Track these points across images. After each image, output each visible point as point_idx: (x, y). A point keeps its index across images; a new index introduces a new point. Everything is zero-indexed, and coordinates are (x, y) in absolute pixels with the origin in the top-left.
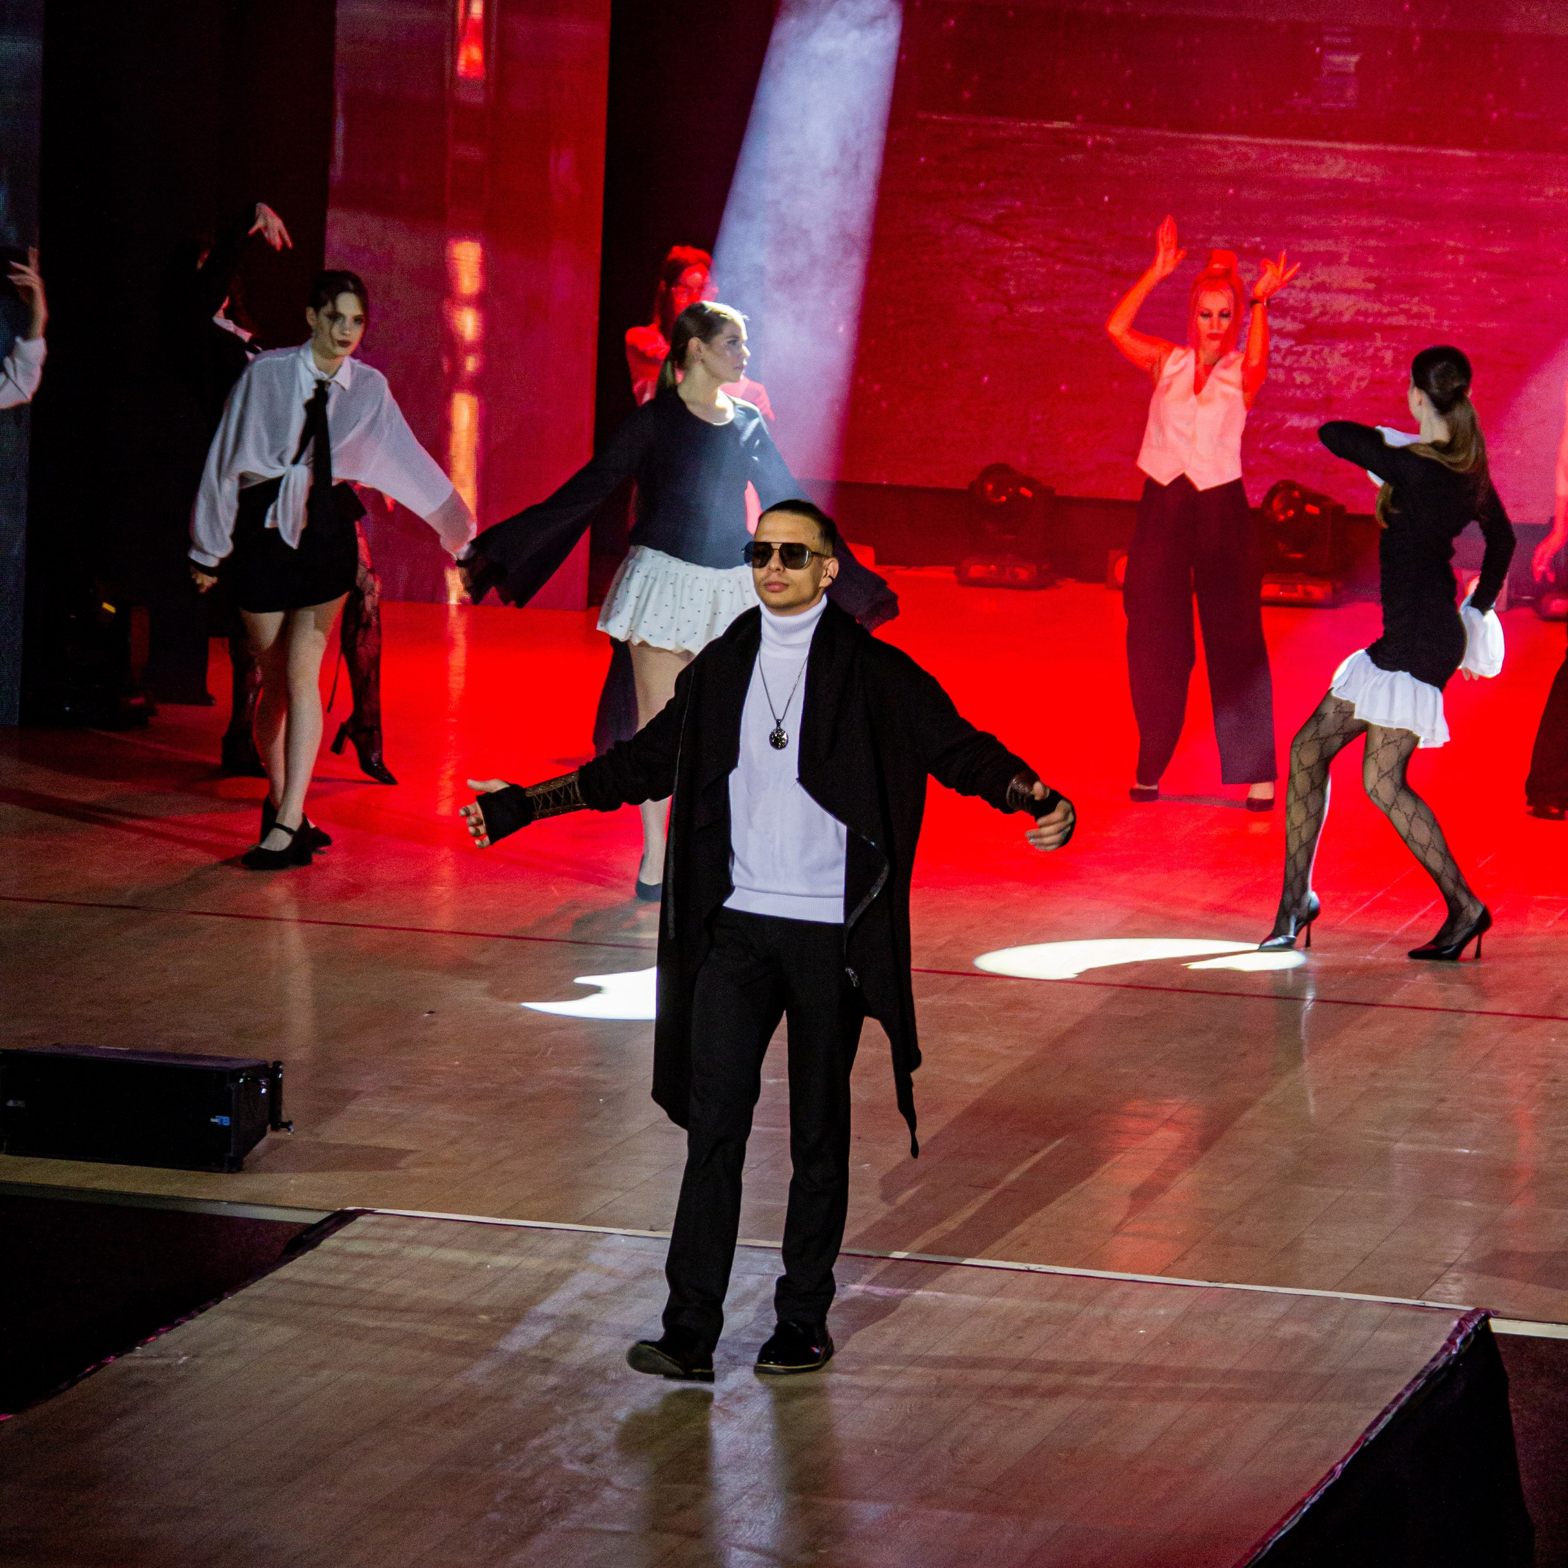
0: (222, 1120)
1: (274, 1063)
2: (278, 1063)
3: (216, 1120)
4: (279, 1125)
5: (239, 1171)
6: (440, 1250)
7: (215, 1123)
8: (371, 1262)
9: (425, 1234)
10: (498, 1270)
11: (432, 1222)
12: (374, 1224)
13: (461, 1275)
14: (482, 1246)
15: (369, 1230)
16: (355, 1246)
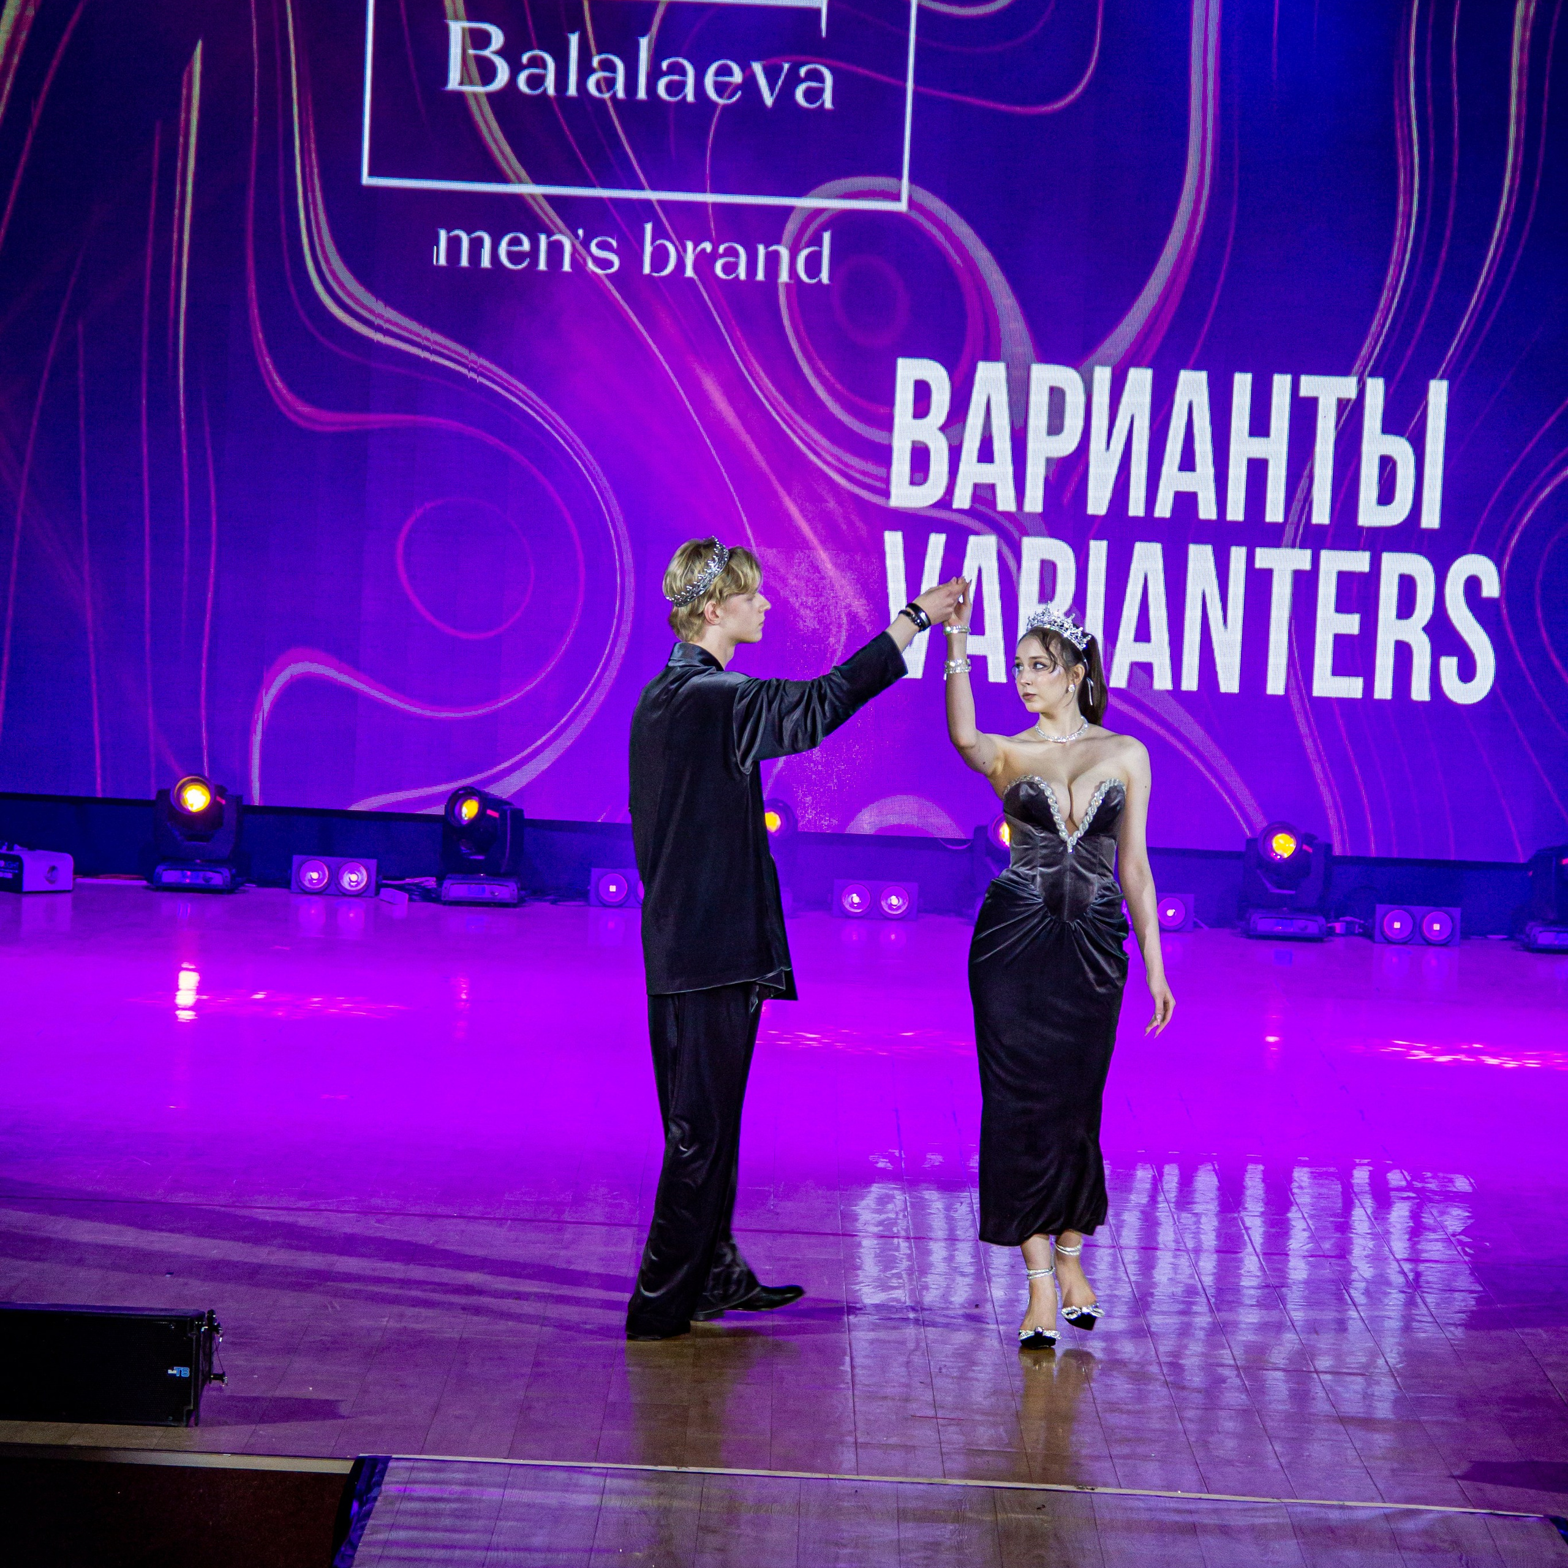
0: (180, 1371)
1: (209, 1312)
2: (212, 1312)
3: (175, 1372)
4: (208, 1376)
5: (196, 1425)
6: (508, 1491)
7: (175, 1375)
8: (454, 1506)
9: (474, 1476)
10: (586, 1508)
11: (466, 1465)
12: (412, 1469)
13: (558, 1515)
14: (545, 1487)
15: (415, 1475)
16: (420, 1490)
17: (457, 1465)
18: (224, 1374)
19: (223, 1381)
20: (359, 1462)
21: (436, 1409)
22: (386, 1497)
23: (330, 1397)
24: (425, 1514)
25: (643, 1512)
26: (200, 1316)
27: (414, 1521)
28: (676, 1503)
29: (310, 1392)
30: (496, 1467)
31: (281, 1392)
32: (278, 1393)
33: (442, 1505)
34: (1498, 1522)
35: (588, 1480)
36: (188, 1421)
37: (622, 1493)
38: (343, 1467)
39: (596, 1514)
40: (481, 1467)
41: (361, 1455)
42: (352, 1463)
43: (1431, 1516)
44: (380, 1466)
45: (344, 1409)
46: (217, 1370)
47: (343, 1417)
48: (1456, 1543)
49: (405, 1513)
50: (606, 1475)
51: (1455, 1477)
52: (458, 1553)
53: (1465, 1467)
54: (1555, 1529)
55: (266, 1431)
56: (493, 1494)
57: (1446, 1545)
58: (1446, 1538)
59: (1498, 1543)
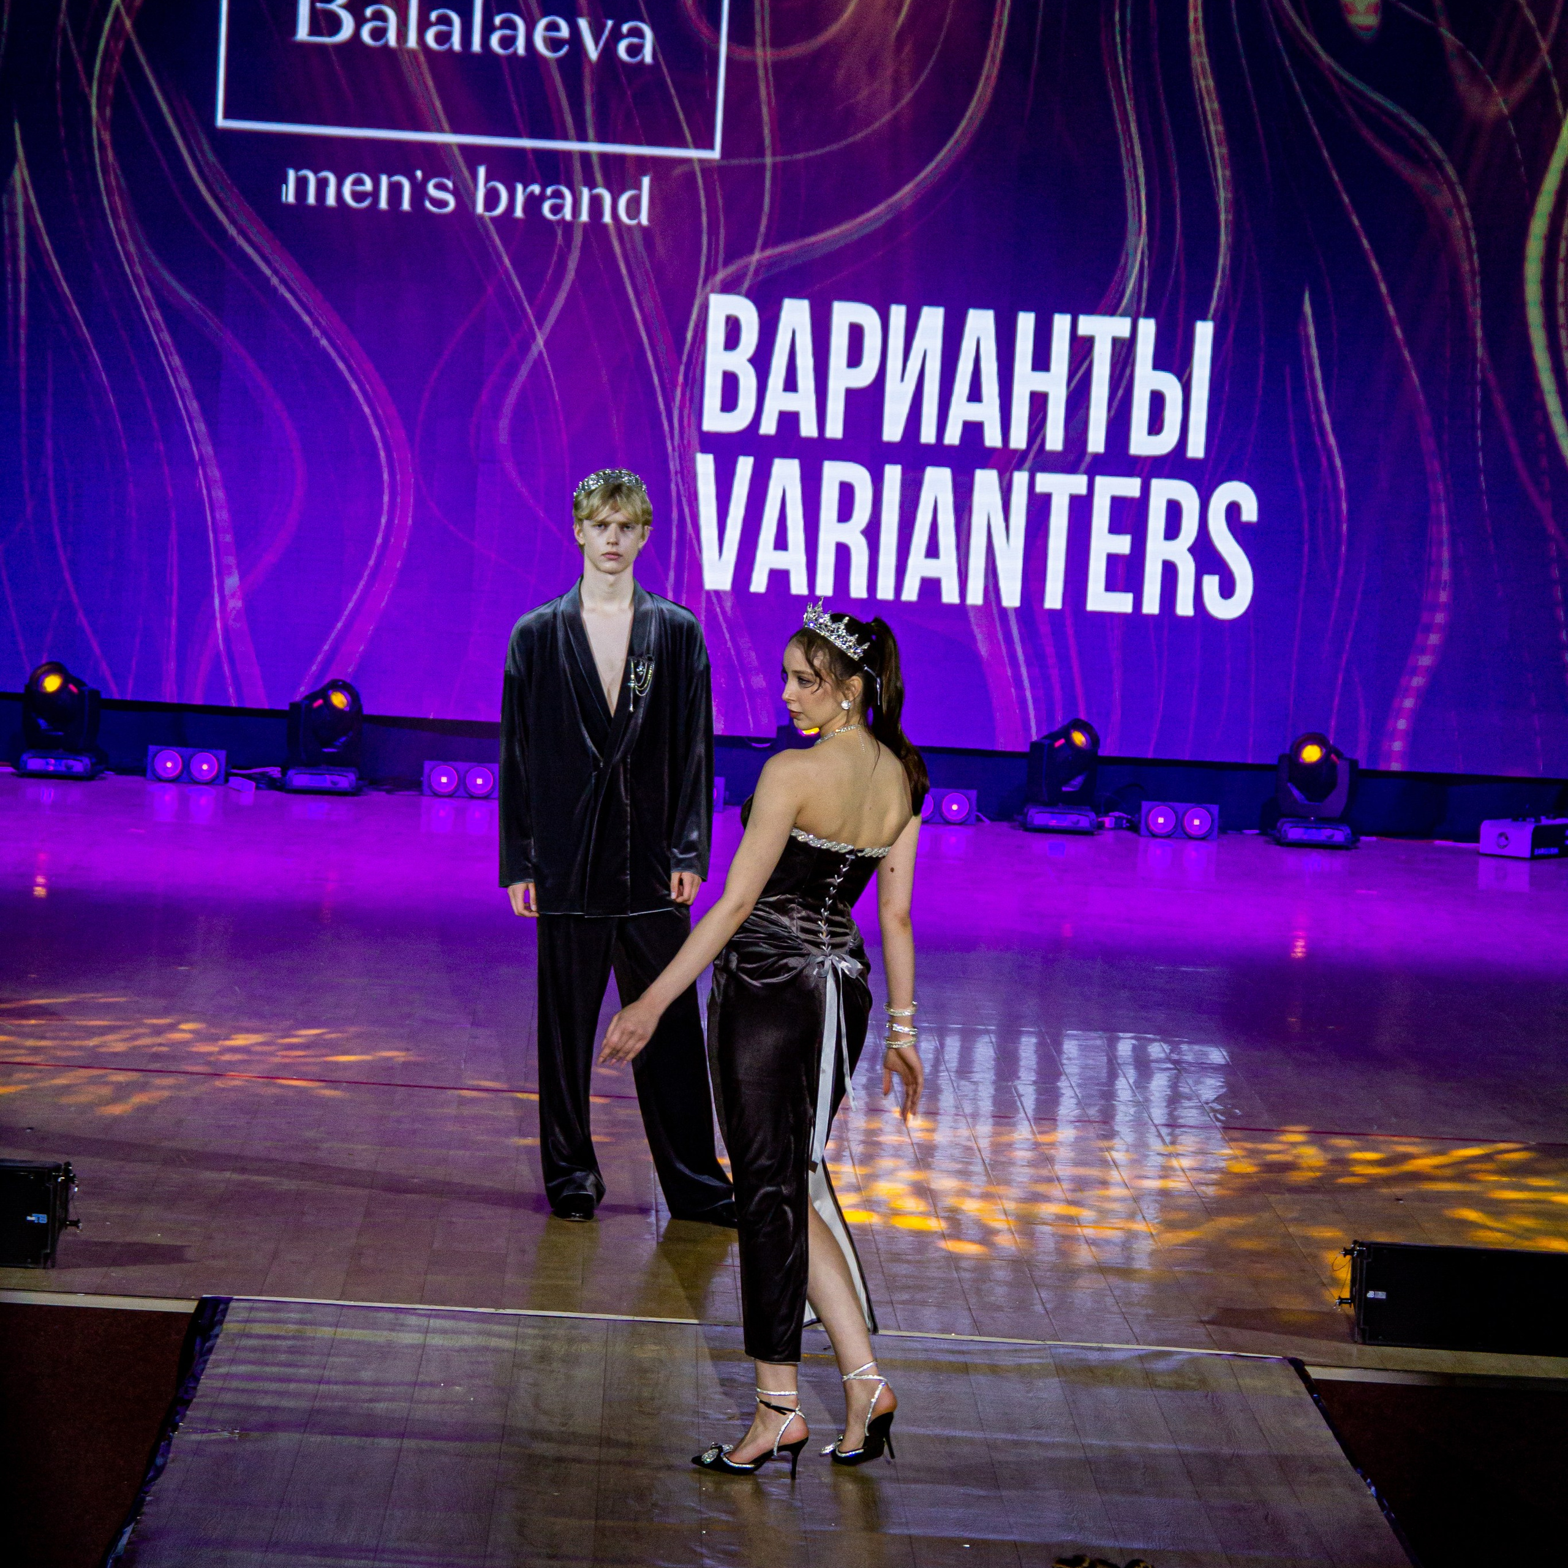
0: (39, 1218)
1: (65, 1164)
2: (68, 1164)
3: (33, 1218)
4: (67, 1223)
5: (53, 1267)
6: (339, 1330)
7: (33, 1221)
8: (290, 1343)
9: (308, 1316)
10: (412, 1346)
11: (301, 1306)
12: (251, 1309)
13: (386, 1352)
14: (373, 1326)
15: (253, 1315)
16: (257, 1329)
17: (293, 1306)
18: (78, 1221)
19: (78, 1227)
20: (203, 1302)
21: (275, 1255)
22: (227, 1334)
23: (179, 1243)
24: (264, 1350)
25: (464, 1350)
26: (57, 1168)
27: (252, 1356)
28: (494, 1342)
29: (157, 1238)
30: (327, 1309)
31: (134, 1238)
32: (128, 1239)
33: (278, 1342)
34: (1240, 1362)
35: (412, 1320)
36: (45, 1263)
37: (444, 1332)
38: (188, 1307)
39: (419, 1352)
40: (314, 1307)
41: (204, 1296)
42: (195, 1303)
43: (1179, 1357)
44: (222, 1307)
45: (189, 1254)
46: (72, 1217)
47: (190, 1261)
48: (1203, 1382)
49: (244, 1349)
50: (429, 1316)
51: (1202, 1322)
52: (292, 1386)
53: (1212, 1313)
54: (1292, 1368)
55: (116, 1273)
56: (326, 1332)
57: (1193, 1383)
58: (1194, 1377)
59: (1241, 1382)
